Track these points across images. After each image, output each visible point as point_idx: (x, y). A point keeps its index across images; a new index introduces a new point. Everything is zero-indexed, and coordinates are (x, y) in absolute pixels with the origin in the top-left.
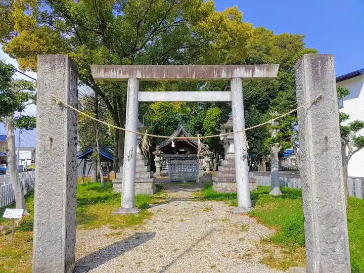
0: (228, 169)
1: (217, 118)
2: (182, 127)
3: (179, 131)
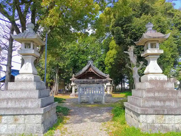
0: (151, 95)
1: (114, 56)
2: (91, 63)
3: (89, 66)
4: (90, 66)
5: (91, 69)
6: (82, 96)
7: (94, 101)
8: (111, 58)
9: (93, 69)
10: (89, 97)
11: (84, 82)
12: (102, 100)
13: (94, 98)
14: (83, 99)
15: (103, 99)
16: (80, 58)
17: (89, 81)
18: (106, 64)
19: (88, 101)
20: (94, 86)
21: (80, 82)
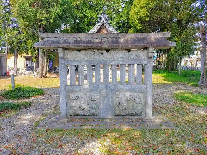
2: (103, 19)
3: (100, 24)
4: (103, 24)
5: (104, 30)
6: (72, 95)
7: (115, 109)
8: (142, 8)
9: (107, 30)
10: (97, 96)
11: (79, 42)
12: (144, 109)
13: (115, 100)
14: (76, 104)
15: (146, 103)
16: (85, 16)
17: (97, 41)
18: (132, 20)
19: (93, 111)
20: (115, 60)
21: (62, 42)
